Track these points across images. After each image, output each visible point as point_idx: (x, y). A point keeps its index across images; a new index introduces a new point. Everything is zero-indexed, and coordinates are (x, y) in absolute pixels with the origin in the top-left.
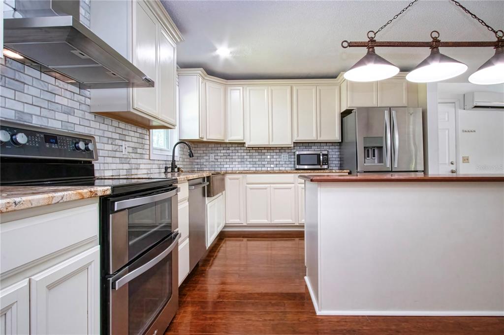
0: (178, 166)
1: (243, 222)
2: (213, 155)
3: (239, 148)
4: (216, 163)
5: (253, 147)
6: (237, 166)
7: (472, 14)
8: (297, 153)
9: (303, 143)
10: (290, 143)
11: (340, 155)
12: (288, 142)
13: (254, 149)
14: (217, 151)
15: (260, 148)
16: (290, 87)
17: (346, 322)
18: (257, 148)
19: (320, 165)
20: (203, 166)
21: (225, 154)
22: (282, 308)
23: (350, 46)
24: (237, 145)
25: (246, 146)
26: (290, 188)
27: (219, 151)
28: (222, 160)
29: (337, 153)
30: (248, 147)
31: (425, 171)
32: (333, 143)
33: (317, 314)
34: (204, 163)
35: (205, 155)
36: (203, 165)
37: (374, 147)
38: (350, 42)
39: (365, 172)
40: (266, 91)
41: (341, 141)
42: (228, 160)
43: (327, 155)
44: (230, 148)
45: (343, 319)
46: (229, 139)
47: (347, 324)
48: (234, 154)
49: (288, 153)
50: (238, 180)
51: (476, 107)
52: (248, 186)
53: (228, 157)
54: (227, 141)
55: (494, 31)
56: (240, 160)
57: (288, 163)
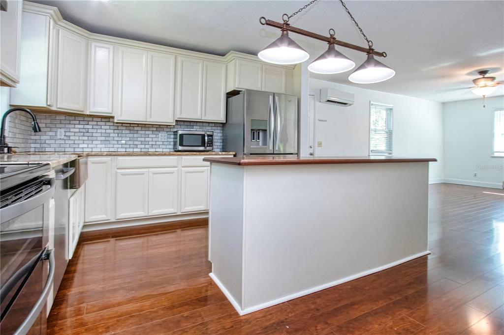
0: (10, 145)
1: (110, 218)
2: (63, 130)
3: (104, 123)
4: (67, 142)
5: (122, 123)
6: (98, 146)
7: (356, 23)
8: (180, 132)
9: (184, 121)
10: (172, 121)
11: (223, 136)
12: (170, 120)
13: (123, 125)
14: (67, 126)
15: (132, 125)
16: (174, 57)
17: (271, 314)
18: (129, 125)
19: (204, 146)
20: (45, 145)
21: (81, 130)
22: (199, 319)
23: (267, 24)
24: (99, 120)
25: (116, 121)
26: (172, 173)
27: (73, 126)
28: (77, 138)
29: (220, 135)
30: (117, 123)
31: (298, 154)
32: (216, 124)
33: (241, 315)
34: (47, 142)
35: (49, 129)
36: (45, 143)
37: (259, 130)
38: (269, 20)
39: (251, 154)
40: (144, 56)
41: (225, 122)
42: (86, 138)
43: (212, 136)
44: (90, 123)
45: (268, 312)
46: (92, 110)
47: (273, 317)
48: (95, 131)
49: (167, 131)
50: (105, 164)
51: (328, 101)
52: (118, 171)
53: (86, 134)
54: (88, 113)
55: (367, 41)
56: (103, 138)
57: (166, 143)
